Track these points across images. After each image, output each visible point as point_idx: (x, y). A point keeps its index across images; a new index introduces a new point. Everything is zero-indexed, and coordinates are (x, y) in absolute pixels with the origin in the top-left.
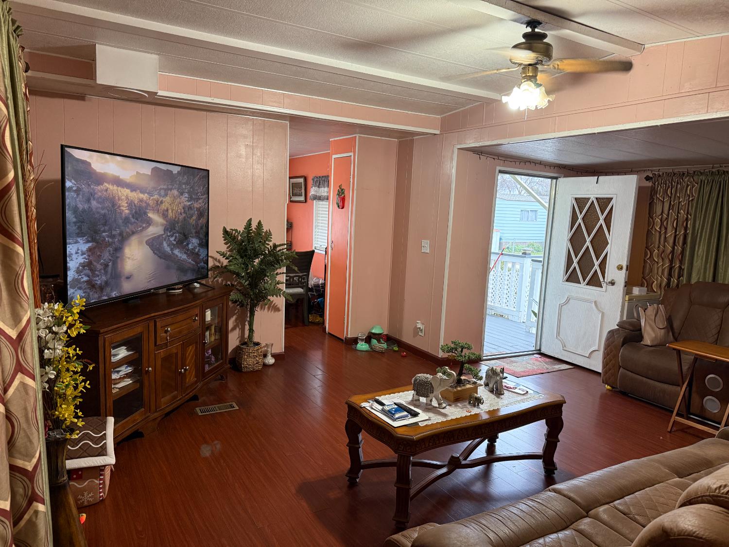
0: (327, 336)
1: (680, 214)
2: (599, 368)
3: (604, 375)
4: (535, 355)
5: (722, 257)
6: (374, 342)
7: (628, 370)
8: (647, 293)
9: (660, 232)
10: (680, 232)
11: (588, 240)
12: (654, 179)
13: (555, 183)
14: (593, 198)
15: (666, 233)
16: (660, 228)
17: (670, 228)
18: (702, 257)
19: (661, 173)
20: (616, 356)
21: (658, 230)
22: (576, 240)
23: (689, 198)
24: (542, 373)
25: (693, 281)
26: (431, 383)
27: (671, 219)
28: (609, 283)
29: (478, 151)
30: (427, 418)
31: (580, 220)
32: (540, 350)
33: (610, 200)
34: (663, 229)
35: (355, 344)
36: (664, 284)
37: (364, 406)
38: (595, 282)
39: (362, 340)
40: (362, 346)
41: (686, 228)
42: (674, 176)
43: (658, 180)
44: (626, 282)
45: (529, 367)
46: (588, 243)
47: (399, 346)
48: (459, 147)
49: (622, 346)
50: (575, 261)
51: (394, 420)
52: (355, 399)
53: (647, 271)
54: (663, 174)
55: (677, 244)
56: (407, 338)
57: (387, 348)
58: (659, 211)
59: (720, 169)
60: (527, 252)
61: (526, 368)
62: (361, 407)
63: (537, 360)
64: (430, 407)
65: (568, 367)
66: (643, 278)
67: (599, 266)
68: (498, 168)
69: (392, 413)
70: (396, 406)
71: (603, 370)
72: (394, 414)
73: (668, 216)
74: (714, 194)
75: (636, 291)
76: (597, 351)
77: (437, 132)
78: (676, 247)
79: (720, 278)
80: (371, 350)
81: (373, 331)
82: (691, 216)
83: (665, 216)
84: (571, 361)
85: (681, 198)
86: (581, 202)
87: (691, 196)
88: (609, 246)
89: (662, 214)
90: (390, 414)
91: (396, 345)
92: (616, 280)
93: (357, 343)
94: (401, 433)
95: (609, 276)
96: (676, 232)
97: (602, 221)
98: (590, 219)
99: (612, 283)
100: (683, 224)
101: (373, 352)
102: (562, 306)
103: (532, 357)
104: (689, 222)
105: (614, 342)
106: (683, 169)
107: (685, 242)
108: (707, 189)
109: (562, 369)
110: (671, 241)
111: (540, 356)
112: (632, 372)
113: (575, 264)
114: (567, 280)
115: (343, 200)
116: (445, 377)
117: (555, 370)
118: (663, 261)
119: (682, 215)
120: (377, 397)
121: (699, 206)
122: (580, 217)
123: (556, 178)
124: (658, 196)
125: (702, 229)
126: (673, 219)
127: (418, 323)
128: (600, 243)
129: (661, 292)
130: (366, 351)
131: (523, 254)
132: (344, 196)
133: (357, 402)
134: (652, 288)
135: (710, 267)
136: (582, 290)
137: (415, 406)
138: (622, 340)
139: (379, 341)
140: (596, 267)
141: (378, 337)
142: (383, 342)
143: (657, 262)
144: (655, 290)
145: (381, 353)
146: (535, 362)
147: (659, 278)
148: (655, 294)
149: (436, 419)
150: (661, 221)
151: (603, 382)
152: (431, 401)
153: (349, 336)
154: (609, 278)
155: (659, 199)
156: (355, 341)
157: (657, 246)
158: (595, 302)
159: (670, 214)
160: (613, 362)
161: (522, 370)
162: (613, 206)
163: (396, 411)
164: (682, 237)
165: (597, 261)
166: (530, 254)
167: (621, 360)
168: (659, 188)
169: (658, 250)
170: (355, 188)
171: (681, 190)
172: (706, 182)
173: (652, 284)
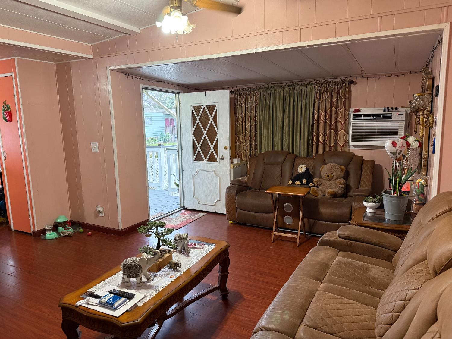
0: (13, 233)
1: (251, 113)
2: (224, 211)
3: (228, 215)
4: (182, 211)
5: (275, 136)
6: (61, 229)
7: (242, 210)
8: (241, 162)
9: (242, 125)
10: (253, 124)
11: (205, 133)
12: (235, 92)
13: (178, 97)
14: (204, 105)
15: (245, 125)
16: (242, 122)
17: (247, 122)
18: (266, 137)
19: (238, 89)
20: (234, 202)
21: (241, 123)
22: (197, 133)
23: (255, 104)
24: (191, 222)
25: (263, 151)
26: (139, 265)
27: (247, 116)
28: (221, 158)
29: (126, 72)
30: (143, 296)
31: (198, 121)
32: (184, 207)
33: (214, 106)
34: (243, 122)
35: (43, 235)
36: (248, 155)
37: (79, 304)
38: (212, 159)
39: (49, 230)
40: (51, 235)
41: (255, 121)
42: (245, 90)
43: (237, 93)
44: (230, 157)
45: (182, 220)
46: (205, 135)
47: (83, 228)
48: (111, 68)
49: (236, 196)
50: (199, 147)
51: (115, 310)
52: (68, 299)
53: (238, 148)
54: (240, 89)
55: (252, 130)
56: (90, 220)
57: (74, 231)
58: (240, 112)
59: (270, 85)
60: (161, 144)
61: (180, 221)
62: (77, 307)
63: (184, 214)
64: (141, 284)
65: (204, 214)
66: (236, 153)
67: (213, 148)
68: (142, 86)
69: (111, 304)
70: (112, 295)
71: (226, 212)
72: (113, 304)
73: (245, 114)
74: (268, 101)
75: (235, 161)
76: (219, 200)
77: (91, 57)
78: (251, 133)
79: (275, 148)
80: (60, 237)
81: (59, 221)
82: (257, 114)
83: (244, 115)
84: (204, 210)
85: (251, 103)
86: (197, 109)
87: (256, 102)
88: (218, 135)
89: (242, 114)
90: (109, 305)
91: (80, 227)
92: (225, 156)
93: (45, 234)
94: (125, 322)
95: (220, 154)
96: (250, 124)
97: (211, 120)
98: (204, 120)
99: (223, 158)
100: (254, 118)
101: (62, 238)
102: (194, 177)
103: (180, 212)
104: (257, 117)
105: (231, 194)
106: (249, 86)
107: (256, 130)
108: (264, 98)
109: (200, 216)
110: (248, 129)
111: (185, 211)
112: (244, 210)
113: (199, 149)
114: (195, 160)
115: (10, 114)
116: (150, 256)
117: (197, 218)
118: (246, 142)
119: (252, 114)
120: (89, 290)
121: (261, 108)
122: (198, 118)
123: (178, 93)
124: (238, 103)
125: (264, 121)
126: (248, 116)
127: (97, 207)
128: (212, 134)
129: (247, 160)
130: (56, 239)
131: (158, 145)
132: (11, 111)
133: (71, 302)
134: (241, 158)
135: (270, 142)
136: (205, 164)
137: (129, 287)
138: (235, 192)
139: (65, 228)
140: (212, 149)
141: (63, 224)
142: (69, 227)
143: (243, 143)
144: (243, 159)
145: (69, 237)
146: (183, 215)
147: (244, 151)
148: (244, 161)
149: (150, 294)
150: (242, 118)
151: (228, 220)
152: (141, 279)
153: (36, 229)
154: (220, 155)
155: (239, 104)
156: (43, 232)
157: (241, 133)
158: (214, 171)
159: (246, 113)
160: (232, 206)
161: (178, 223)
162: (217, 110)
163: (115, 300)
164: (254, 127)
165: (212, 145)
166: (163, 145)
167: (237, 204)
168: (238, 98)
169: (243, 136)
170: (21, 103)
171: (251, 98)
172: (263, 93)
173: (241, 156)
